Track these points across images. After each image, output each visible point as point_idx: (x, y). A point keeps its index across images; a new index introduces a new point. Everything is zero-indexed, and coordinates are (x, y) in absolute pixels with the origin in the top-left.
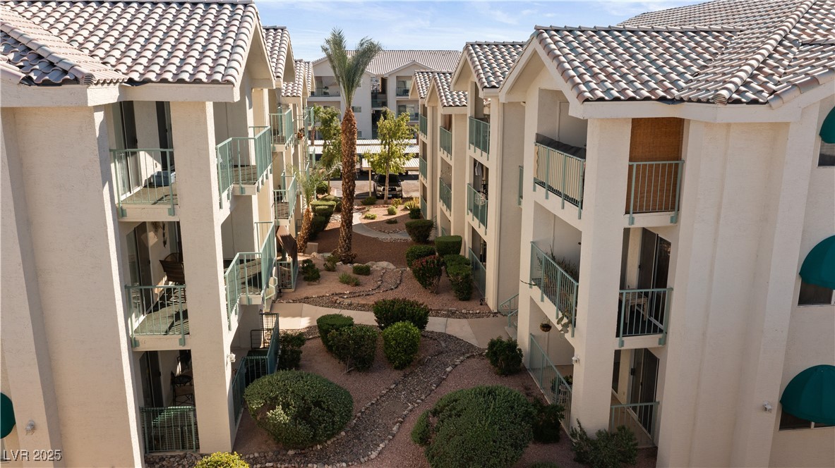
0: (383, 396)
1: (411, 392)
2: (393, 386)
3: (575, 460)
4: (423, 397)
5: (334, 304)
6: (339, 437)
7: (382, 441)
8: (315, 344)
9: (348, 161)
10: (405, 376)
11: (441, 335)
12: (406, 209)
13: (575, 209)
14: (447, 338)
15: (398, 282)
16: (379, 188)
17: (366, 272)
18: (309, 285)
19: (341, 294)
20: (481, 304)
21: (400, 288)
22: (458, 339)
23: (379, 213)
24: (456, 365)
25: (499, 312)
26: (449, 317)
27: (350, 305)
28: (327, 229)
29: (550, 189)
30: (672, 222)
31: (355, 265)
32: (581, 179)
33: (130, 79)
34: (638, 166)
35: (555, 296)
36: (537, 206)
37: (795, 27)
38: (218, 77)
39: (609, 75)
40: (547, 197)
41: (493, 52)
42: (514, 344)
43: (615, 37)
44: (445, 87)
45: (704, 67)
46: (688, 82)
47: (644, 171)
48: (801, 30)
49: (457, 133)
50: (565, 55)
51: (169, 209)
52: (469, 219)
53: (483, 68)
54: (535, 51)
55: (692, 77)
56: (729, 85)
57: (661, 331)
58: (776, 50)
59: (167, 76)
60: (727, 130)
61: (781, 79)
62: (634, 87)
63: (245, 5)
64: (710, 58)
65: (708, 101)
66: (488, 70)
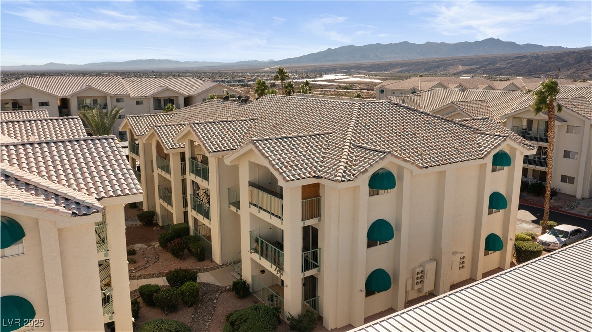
0: (191, 323)
1: (203, 317)
2: (193, 316)
4: (210, 318)
10: (195, 310)
13: (279, 221)
14: (205, 284)
15: (156, 256)
17: (134, 253)
20: (211, 262)
21: (160, 260)
22: (209, 284)
24: (217, 299)
25: (223, 265)
27: (140, 276)
29: (261, 208)
30: (319, 221)
32: (281, 208)
33: (96, 198)
34: (305, 202)
35: (269, 258)
36: (252, 215)
37: (352, 136)
38: (135, 191)
39: (291, 166)
40: (259, 212)
41: (206, 129)
42: (245, 283)
43: (285, 142)
44: (163, 136)
45: (324, 158)
46: (321, 167)
47: (308, 204)
48: (355, 138)
49: (174, 163)
50: (270, 156)
51: (105, 254)
52: (192, 214)
53: (205, 140)
54: (252, 149)
55: (321, 164)
56: (340, 175)
57: (318, 267)
58: (349, 151)
59: (111, 194)
60: (340, 190)
61: (355, 168)
62: (302, 172)
63: (112, 139)
64: (324, 151)
65: (333, 181)
66: (207, 141)
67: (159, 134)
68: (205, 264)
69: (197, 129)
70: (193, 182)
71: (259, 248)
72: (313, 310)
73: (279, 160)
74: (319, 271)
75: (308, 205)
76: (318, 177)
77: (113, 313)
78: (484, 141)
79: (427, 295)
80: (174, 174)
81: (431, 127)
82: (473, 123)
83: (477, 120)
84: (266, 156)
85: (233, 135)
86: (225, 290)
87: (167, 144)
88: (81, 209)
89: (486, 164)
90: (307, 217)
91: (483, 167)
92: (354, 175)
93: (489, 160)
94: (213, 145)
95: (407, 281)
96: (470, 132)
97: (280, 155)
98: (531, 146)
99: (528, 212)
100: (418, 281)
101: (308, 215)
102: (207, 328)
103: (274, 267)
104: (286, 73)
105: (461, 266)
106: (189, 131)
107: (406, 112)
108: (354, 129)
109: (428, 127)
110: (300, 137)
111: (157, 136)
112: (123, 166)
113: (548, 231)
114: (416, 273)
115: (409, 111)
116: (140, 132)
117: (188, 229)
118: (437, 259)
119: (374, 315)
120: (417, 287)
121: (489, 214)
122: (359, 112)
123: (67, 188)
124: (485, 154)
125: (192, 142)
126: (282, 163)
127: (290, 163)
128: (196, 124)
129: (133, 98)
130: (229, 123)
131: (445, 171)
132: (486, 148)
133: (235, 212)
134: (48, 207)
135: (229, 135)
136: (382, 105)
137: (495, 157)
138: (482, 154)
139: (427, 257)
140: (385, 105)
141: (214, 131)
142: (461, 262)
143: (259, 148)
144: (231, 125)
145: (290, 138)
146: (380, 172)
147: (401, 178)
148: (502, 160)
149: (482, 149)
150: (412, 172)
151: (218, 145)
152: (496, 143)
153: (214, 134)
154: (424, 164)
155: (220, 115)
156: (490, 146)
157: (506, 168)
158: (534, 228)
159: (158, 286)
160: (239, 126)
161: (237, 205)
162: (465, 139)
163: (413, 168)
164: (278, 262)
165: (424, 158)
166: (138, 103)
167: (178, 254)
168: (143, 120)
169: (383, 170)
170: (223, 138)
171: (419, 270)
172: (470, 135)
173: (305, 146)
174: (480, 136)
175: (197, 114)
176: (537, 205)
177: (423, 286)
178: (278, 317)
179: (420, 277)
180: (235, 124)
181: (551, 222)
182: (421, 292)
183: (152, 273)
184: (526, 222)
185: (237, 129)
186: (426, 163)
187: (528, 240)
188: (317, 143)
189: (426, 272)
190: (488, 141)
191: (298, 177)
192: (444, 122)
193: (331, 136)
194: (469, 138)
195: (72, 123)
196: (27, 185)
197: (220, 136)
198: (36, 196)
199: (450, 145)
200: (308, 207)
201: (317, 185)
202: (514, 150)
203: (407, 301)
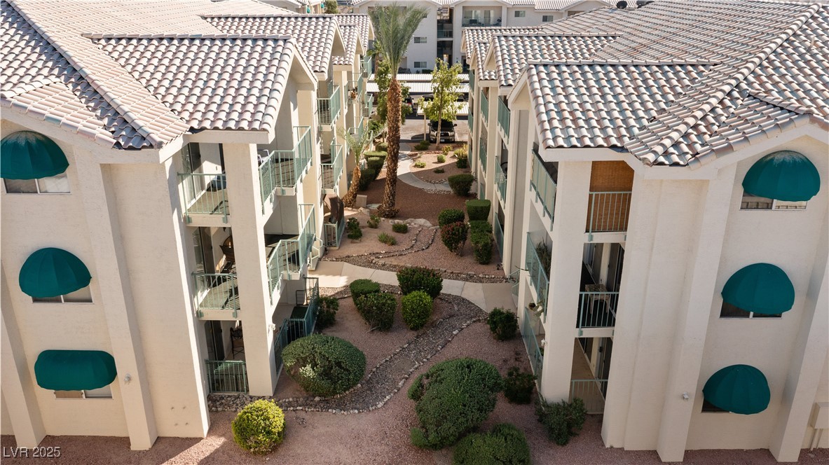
0: (396, 354)
1: (420, 351)
2: (406, 346)
3: (537, 420)
4: (429, 357)
5: (370, 264)
6: (355, 388)
7: (389, 393)
8: (348, 303)
9: (393, 127)
10: (418, 336)
11: (456, 298)
12: (454, 157)
14: (462, 301)
15: (430, 242)
16: (432, 133)
17: (404, 229)
18: (352, 242)
19: (377, 253)
20: (498, 269)
21: (431, 248)
22: (470, 303)
23: (429, 160)
24: (462, 329)
25: (509, 278)
26: (467, 280)
27: (384, 265)
28: (378, 178)
29: (538, 194)
30: (625, 239)
31: (396, 221)
32: (553, 198)
33: (191, 128)
34: (597, 195)
35: (538, 284)
36: (532, 202)
37: (753, 72)
39: (575, 120)
40: (537, 201)
41: (516, 46)
43: (595, 73)
45: (662, 111)
46: (642, 128)
47: (602, 199)
48: (757, 76)
50: (545, 96)
51: (223, 218)
52: (495, 188)
54: (526, 81)
57: (613, 324)
58: (721, 103)
59: (220, 124)
61: (709, 139)
62: (593, 133)
63: (286, 40)
64: (672, 98)
66: (508, 66)
68: (490, 270)
73: (558, 104)
74: (614, 333)
76: (622, 149)
77: (239, 309)
84: (535, 94)
88: (132, 139)
92: (698, 154)
94: (514, 74)
97: (567, 96)
101: (599, 224)
106: (492, 49)
108: (768, 58)
122: (809, 24)
127: (578, 113)
129: (539, 11)
130: (565, 39)
141: (529, 51)
143: (532, 79)
144: (566, 42)
145: (612, 66)
146: (779, 157)
153: (526, 55)
160: (579, 46)
166: (545, 18)
169: (787, 155)
173: (636, 84)
188: (668, 80)
191: (575, 143)
193: (709, 70)
196: (95, 92)
200: (602, 206)
201: (625, 166)
203: (814, 446)
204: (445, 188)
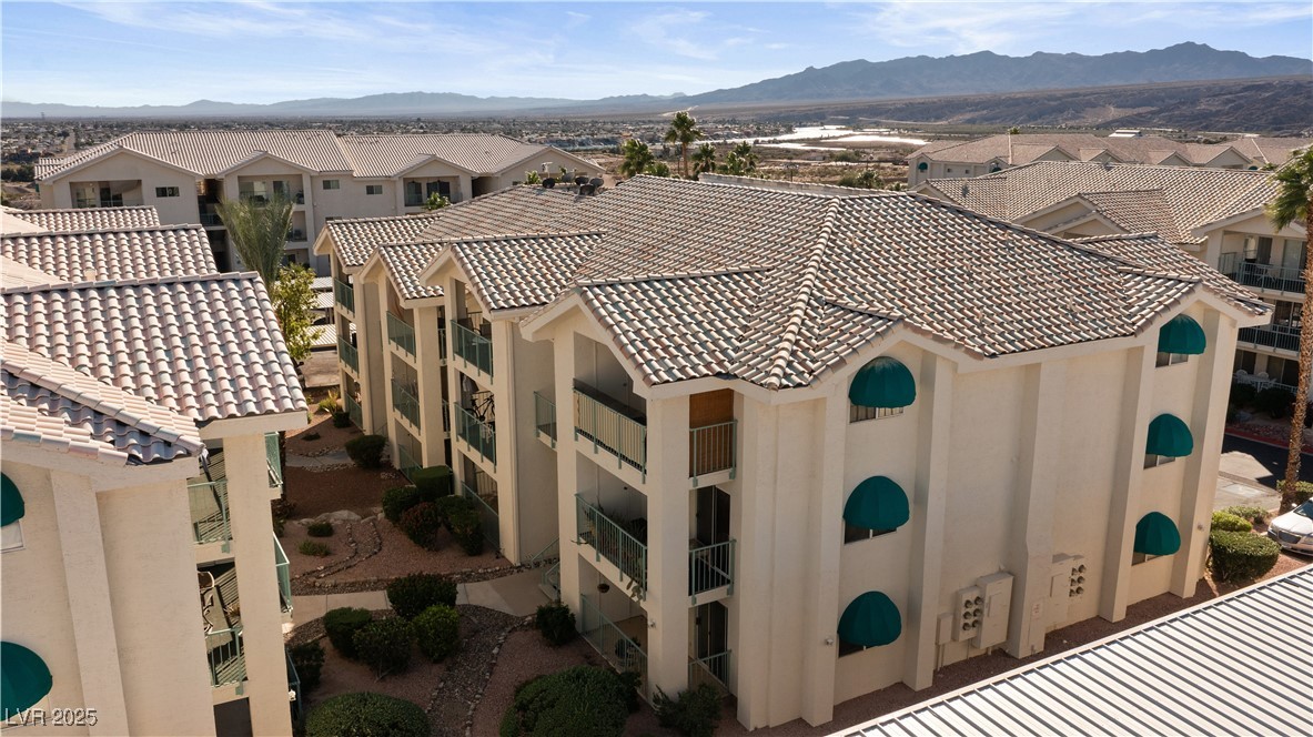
0: (435, 700)
1: (464, 688)
2: (442, 685)
3: (661, 726)
4: (481, 691)
5: (313, 589)
10: (449, 669)
12: (321, 411)
13: (638, 474)
14: (477, 610)
15: (378, 541)
17: (325, 531)
19: (314, 572)
20: (497, 558)
21: (385, 549)
22: (488, 610)
24: (501, 644)
25: (523, 565)
26: (465, 581)
27: (335, 586)
30: (730, 478)
31: (304, 521)
32: (643, 444)
33: (195, 420)
34: (698, 432)
35: (617, 555)
36: (581, 457)
37: (817, 277)
38: (288, 404)
39: (665, 349)
40: (596, 452)
41: (487, 255)
42: (566, 610)
43: (657, 291)
44: (400, 268)
45: (745, 329)
46: (736, 350)
47: (703, 435)
48: (823, 282)
49: (423, 330)
50: (618, 323)
51: (223, 546)
52: (460, 446)
53: (483, 281)
54: (577, 306)
55: (738, 344)
56: (777, 371)
57: (729, 582)
58: (806, 314)
59: (233, 409)
60: (778, 406)
61: (815, 355)
62: (691, 362)
63: (251, 280)
64: (748, 313)
65: (761, 385)
66: (488, 282)
67: (392, 265)
68: (484, 562)
69: (467, 256)
70: (462, 375)
71: (595, 533)
72: (716, 678)
73: (637, 332)
74: (730, 592)
75: (703, 439)
76: (728, 376)
77: (246, 679)
78: (1139, 291)
79: (990, 653)
80: (423, 354)
81: (1012, 256)
82: (1116, 248)
83: (1129, 239)
84: (607, 322)
85: (548, 269)
86: (522, 625)
87: (407, 288)
88: (151, 448)
89: (1142, 348)
90: (703, 467)
91: (1135, 355)
92: (813, 371)
93: (1150, 340)
94: (501, 293)
95: (939, 621)
96: (1106, 269)
97: (642, 321)
98: (1257, 305)
99: (1250, 456)
100: (967, 621)
101: (703, 462)
102: (470, 713)
103: (627, 579)
104: (692, 123)
105: (1074, 588)
106: (450, 260)
107: (953, 219)
108: (822, 261)
109: (1004, 257)
110: (692, 278)
111: (387, 269)
112: (268, 345)
113: (1294, 505)
114: (964, 602)
115: (960, 219)
116: (355, 257)
117: (451, 477)
118: (1014, 572)
119: (859, 697)
120: (964, 636)
121: (1145, 467)
122: (839, 220)
123: (134, 396)
124: (1139, 324)
125: (459, 286)
126: (645, 341)
127: (664, 340)
128: (466, 243)
129: (360, 180)
130: (542, 241)
131: (1039, 365)
132: (1142, 308)
133: (550, 446)
134: (72, 443)
135: (539, 269)
136: (895, 204)
137: (1166, 332)
138: (1134, 324)
139: (988, 566)
140: (904, 203)
141: (506, 261)
142: (1075, 578)
143: (593, 305)
144: (545, 245)
145: (669, 280)
146: (877, 364)
147: (929, 380)
148: (1181, 338)
149: (1132, 310)
150: (955, 366)
151: (512, 293)
152: (1169, 297)
153: (504, 266)
154: (987, 347)
155: (532, 221)
156: (1153, 305)
157: (1192, 357)
158: (1263, 496)
159: (367, 612)
160: (563, 249)
161: (550, 429)
162: (1094, 286)
163: (959, 356)
164: (635, 568)
165: (988, 332)
166: (370, 190)
167: (423, 536)
168: (364, 230)
169: (884, 361)
170: (523, 277)
171: (971, 596)
172: (1107, 276)
173: (704, 299)
174: (1131, 278)
175: (482, 219)
176: (1274, 441)
177: (979, 632)
178: (634, 695)
179: (973, 613)
180: (554, 245)
181: (1305, 484)
182: (974, 647)
183: (363, 579)
184: (1245, 481)
185: (558, 255)
186: (993, 345)
187: (1245, 529)
188: (733, 292)
189: (986, 601)
190: (1149, 293)
191: (679, 375)
192: (1044, 245)
193: (767, 277)
194: (1102, 285)
195: (184, 239)
196: (35, 387)
197: (519, 271)
198: (52, 413)
199: (1053, 300)
200: (704, 443)
201: (729, 394)
202: (1213, 314)
203: (940, 666)
204: (340, 460)
